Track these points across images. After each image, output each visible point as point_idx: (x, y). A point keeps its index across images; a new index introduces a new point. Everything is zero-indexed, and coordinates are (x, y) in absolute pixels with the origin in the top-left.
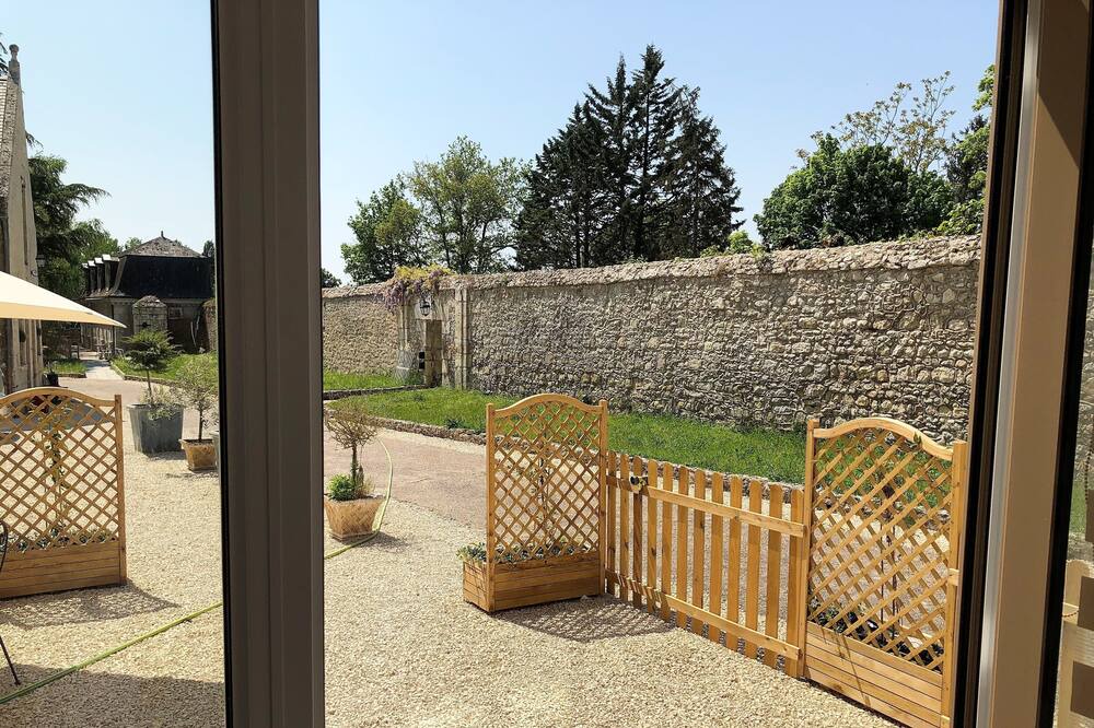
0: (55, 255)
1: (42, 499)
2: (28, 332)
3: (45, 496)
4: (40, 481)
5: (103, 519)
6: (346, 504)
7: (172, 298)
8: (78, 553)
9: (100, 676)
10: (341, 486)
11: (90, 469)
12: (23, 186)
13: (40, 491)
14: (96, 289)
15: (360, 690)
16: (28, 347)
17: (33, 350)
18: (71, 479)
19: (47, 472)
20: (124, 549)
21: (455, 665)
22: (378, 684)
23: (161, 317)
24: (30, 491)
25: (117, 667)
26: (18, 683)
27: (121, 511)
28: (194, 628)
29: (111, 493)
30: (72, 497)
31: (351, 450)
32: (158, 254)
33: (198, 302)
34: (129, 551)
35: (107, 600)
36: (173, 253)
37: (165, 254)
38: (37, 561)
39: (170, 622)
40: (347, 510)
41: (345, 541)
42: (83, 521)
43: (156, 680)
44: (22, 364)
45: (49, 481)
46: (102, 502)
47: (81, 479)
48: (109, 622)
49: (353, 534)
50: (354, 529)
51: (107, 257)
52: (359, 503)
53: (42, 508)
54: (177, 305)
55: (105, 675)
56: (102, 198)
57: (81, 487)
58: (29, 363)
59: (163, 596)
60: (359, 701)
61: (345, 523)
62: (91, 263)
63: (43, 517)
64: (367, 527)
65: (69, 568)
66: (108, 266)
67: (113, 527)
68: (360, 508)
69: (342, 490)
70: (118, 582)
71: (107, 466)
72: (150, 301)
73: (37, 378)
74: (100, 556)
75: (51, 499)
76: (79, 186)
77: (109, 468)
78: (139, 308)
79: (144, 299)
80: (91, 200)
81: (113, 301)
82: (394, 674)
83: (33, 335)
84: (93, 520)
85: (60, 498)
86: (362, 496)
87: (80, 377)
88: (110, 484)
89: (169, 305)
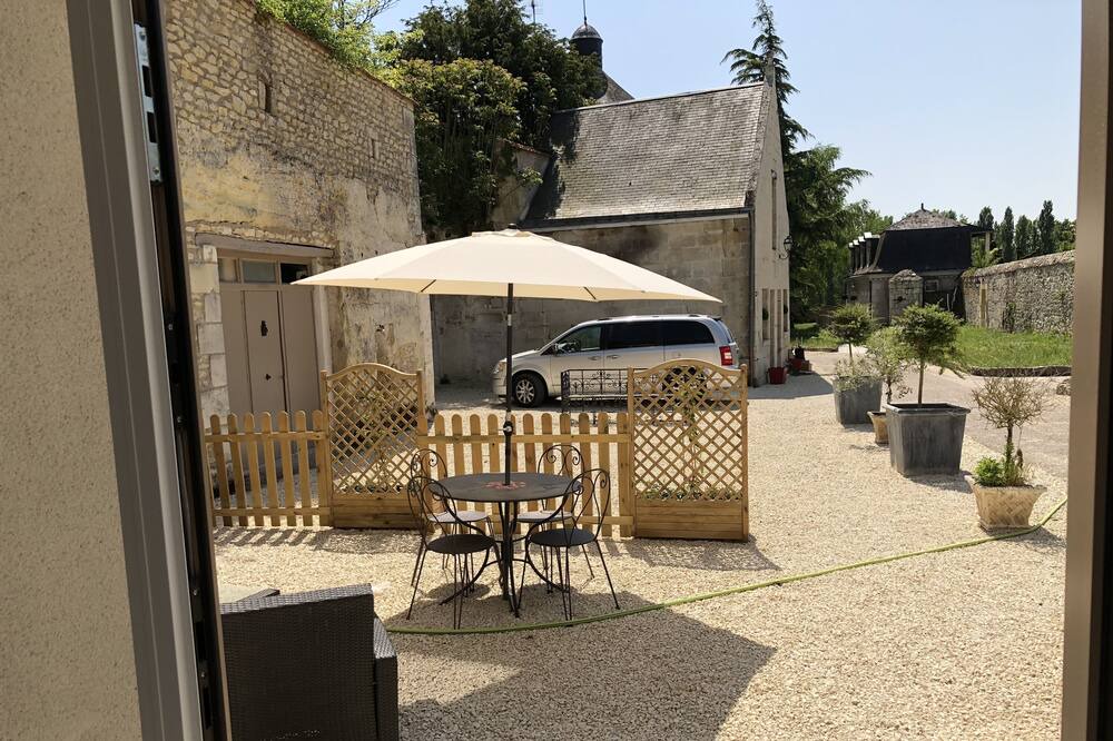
0: (822, 238)
1: (679, 456)
2: (772, 309)
3: (682, 454)
4: (679, 441)
5: (728, 480)
6: (993, 490)
7: (929, 270)
8: (707, 507)
9: (677, 616)
10: (988, 469)
11: (719, 433)
12: (775, 179)
13: (678, 448)
14: (859, 267)
15: (901, 690)
16: (772, 325)
17: (779, 326)
18: (703, 441)
19: (684, 433)
20: (746, 509)
21: (1033, 691)
22: (925, 688)
23: (917, 291)
24: (671, 449)
25: (695, 613)
26: (618, 608)
27: (744, 474)
28: (779, 591)
29: (736, 456)
30: (704, 456)
31: (1006, 430)
32: (917, 227)
33: (956, 273)
34: (752, 512)
35: (725, 553)
36: (933, 224)
37: (925, 226)
38: (674, 509)
39: (762, 582)
40: (995, 498)
41: (990, 532)
42: (712, 480)
43: (718, 630)
44: (765, 339)
45: (686, 441)
46: (728, 464)
47: (711, 441)
48: (714, 572)
49: (1002, 525)
50: (1006, 521)
51: (868, 235)
52: (1010, 491)
53: (679, 464)
54: (935, 278)
55: (683, 617)
56: (863, 179)
57: (712, 448)
58: (772, 339)
59: (772, 559)
60: (892, 700)
61: (993, 512)
62: (856, 242)
63: (680, 472)
64: (1022, 519)
65: (700, 520)
66: (869, 244)
67: (738, 487)
68: (1012, 497)
69: (989, 475)
70: (741, 538)
71: (733, 431)
72: (908, 275)
73: (782, 352)
74: (725, 512)
75: (688, 456)
76: (844, 170)
77: (735, 433)
78: (896, 283)
79: (900, 273)
80: (854, 182)
81: (871, 277)
82: (950, 682)
83: (779, 313)
84: (720, 479)
85: (695, 456)
86: (1017, 483)
87: (833, 351)
88: (736, 448)
89: (925, 279)
